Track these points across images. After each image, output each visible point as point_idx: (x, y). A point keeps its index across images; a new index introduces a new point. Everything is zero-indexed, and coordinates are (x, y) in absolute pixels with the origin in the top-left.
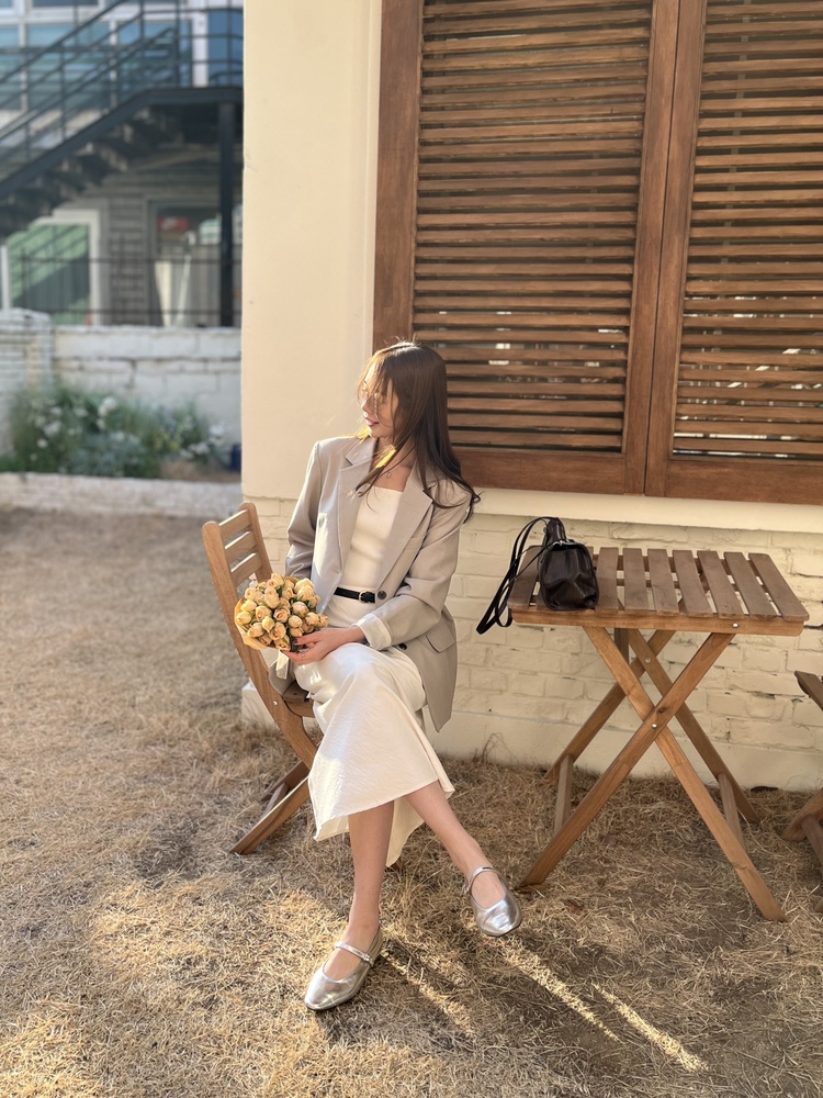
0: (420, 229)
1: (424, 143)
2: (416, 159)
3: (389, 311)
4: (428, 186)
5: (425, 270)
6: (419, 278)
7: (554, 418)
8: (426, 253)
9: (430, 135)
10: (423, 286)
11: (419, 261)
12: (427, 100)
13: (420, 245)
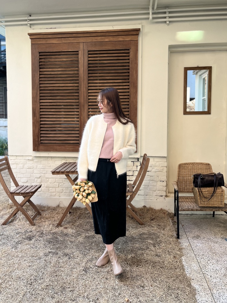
0: (40, 103)
1: (40, 87)
2: (39, 90)
3: (35, 118)
4: (41, 95)
5: (42, 110)
6: (41, 112)
7: (67, 138)
8: (41, 107)
9: (41, 85)
10: (41, 113)
11: (40, 109)
12: (41, 79)
13: (40, 106)
